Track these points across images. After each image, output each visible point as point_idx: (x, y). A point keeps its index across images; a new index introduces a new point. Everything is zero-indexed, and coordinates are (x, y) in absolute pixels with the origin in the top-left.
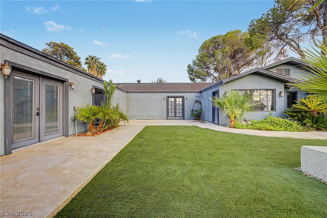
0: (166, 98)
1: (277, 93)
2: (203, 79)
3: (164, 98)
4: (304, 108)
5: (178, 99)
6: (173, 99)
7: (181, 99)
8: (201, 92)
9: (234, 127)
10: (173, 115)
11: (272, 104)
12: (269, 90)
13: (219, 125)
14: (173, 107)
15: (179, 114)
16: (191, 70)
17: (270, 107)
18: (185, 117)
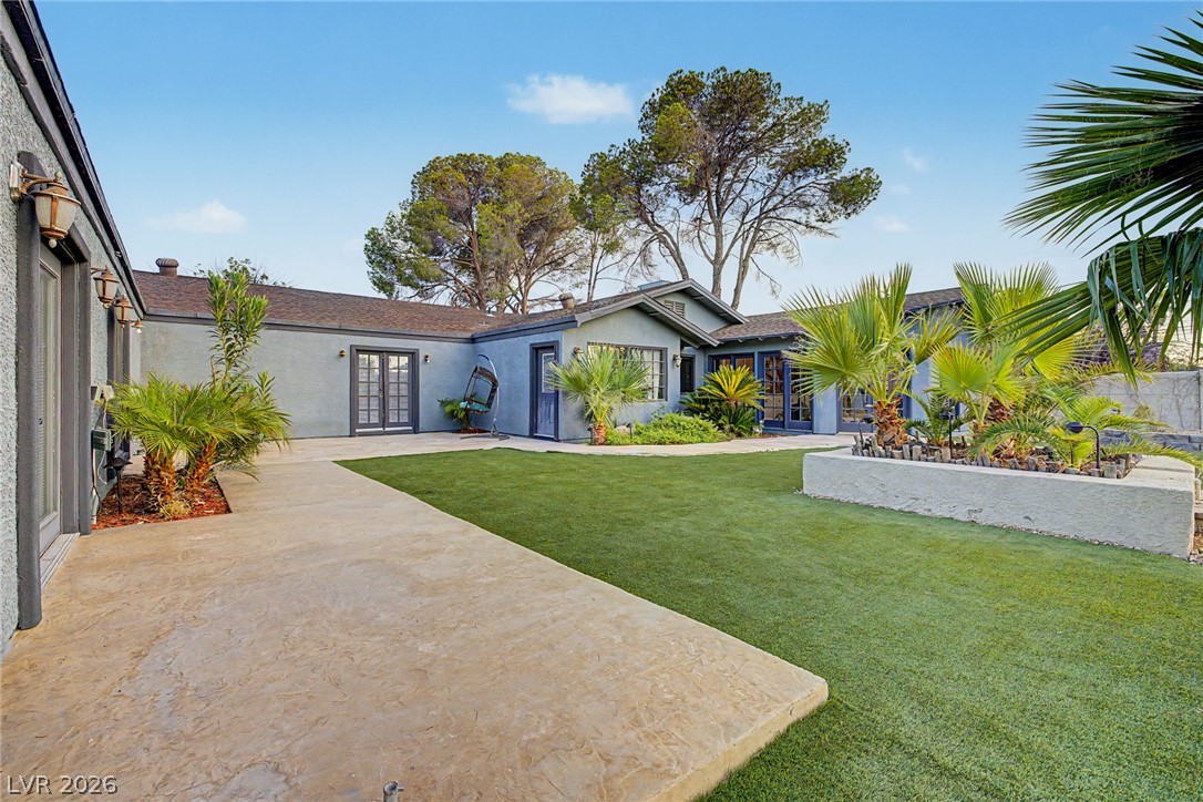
0: (347, 353)
1: (670, 358)
2: (423, 293)
3: (338, 353)
4: (715, 391)
5: (393, 361)
6: (375, 358)
7: (404, 360)
8: (473, 340)
9: (606, 443)
10: (375, 419)
11: (661, 383)
12: (649, 349)
13: (558, 441)
14: (375, 389)
15: (399, 412)
16: (379, 252)
17: (656, 391)
18: (422, 425)
